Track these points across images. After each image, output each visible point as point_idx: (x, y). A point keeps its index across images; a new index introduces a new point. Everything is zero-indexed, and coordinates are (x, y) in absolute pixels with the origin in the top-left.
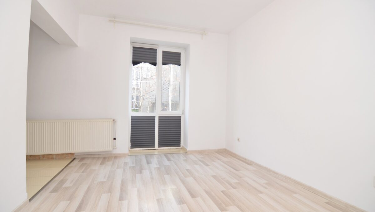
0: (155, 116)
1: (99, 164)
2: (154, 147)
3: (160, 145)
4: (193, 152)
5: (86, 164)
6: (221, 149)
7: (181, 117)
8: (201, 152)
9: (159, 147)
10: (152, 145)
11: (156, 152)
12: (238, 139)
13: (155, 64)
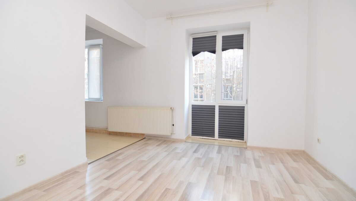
0: (215, 106)
1: (156, 145)
2: (214, 137)
3: (221, 135)
4: (253, 148)
5: (147, 143)
6: (297, 151)
7: (244, 107)
8: (265, 150)
9: (219, 138)
10: (212, 135)
11: (216, 143)
12: (318, 140)
13: (214, 52)
